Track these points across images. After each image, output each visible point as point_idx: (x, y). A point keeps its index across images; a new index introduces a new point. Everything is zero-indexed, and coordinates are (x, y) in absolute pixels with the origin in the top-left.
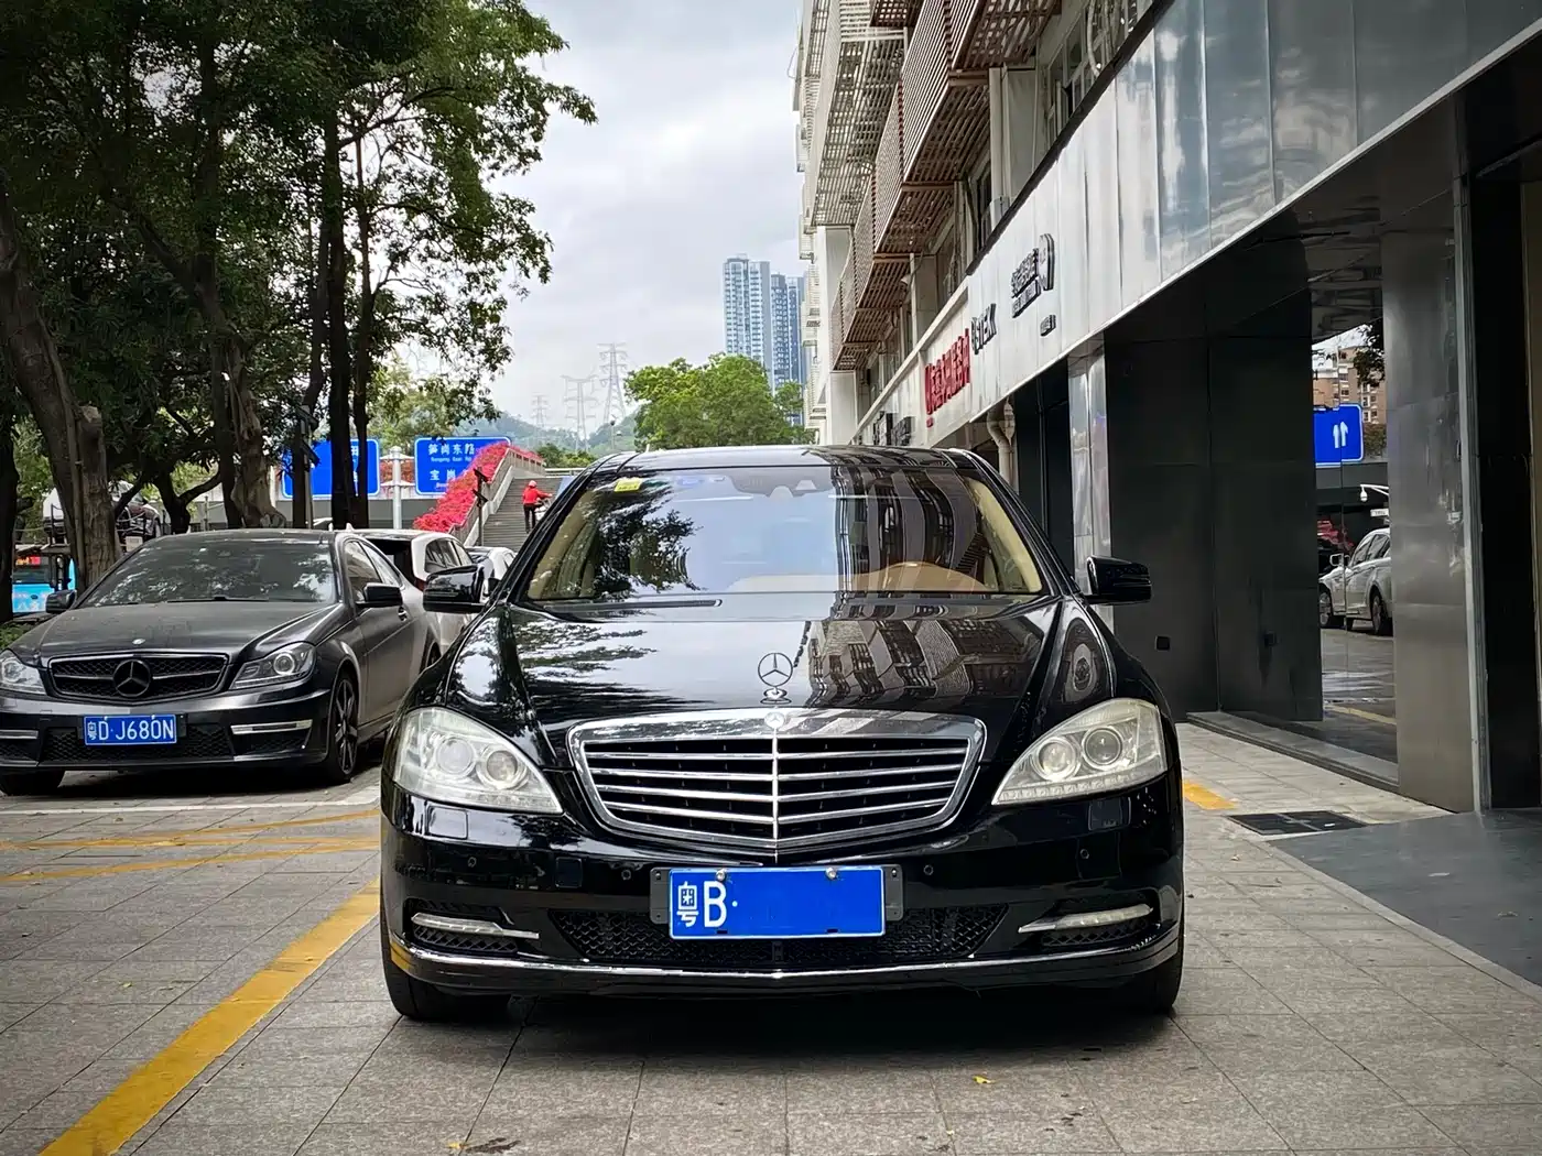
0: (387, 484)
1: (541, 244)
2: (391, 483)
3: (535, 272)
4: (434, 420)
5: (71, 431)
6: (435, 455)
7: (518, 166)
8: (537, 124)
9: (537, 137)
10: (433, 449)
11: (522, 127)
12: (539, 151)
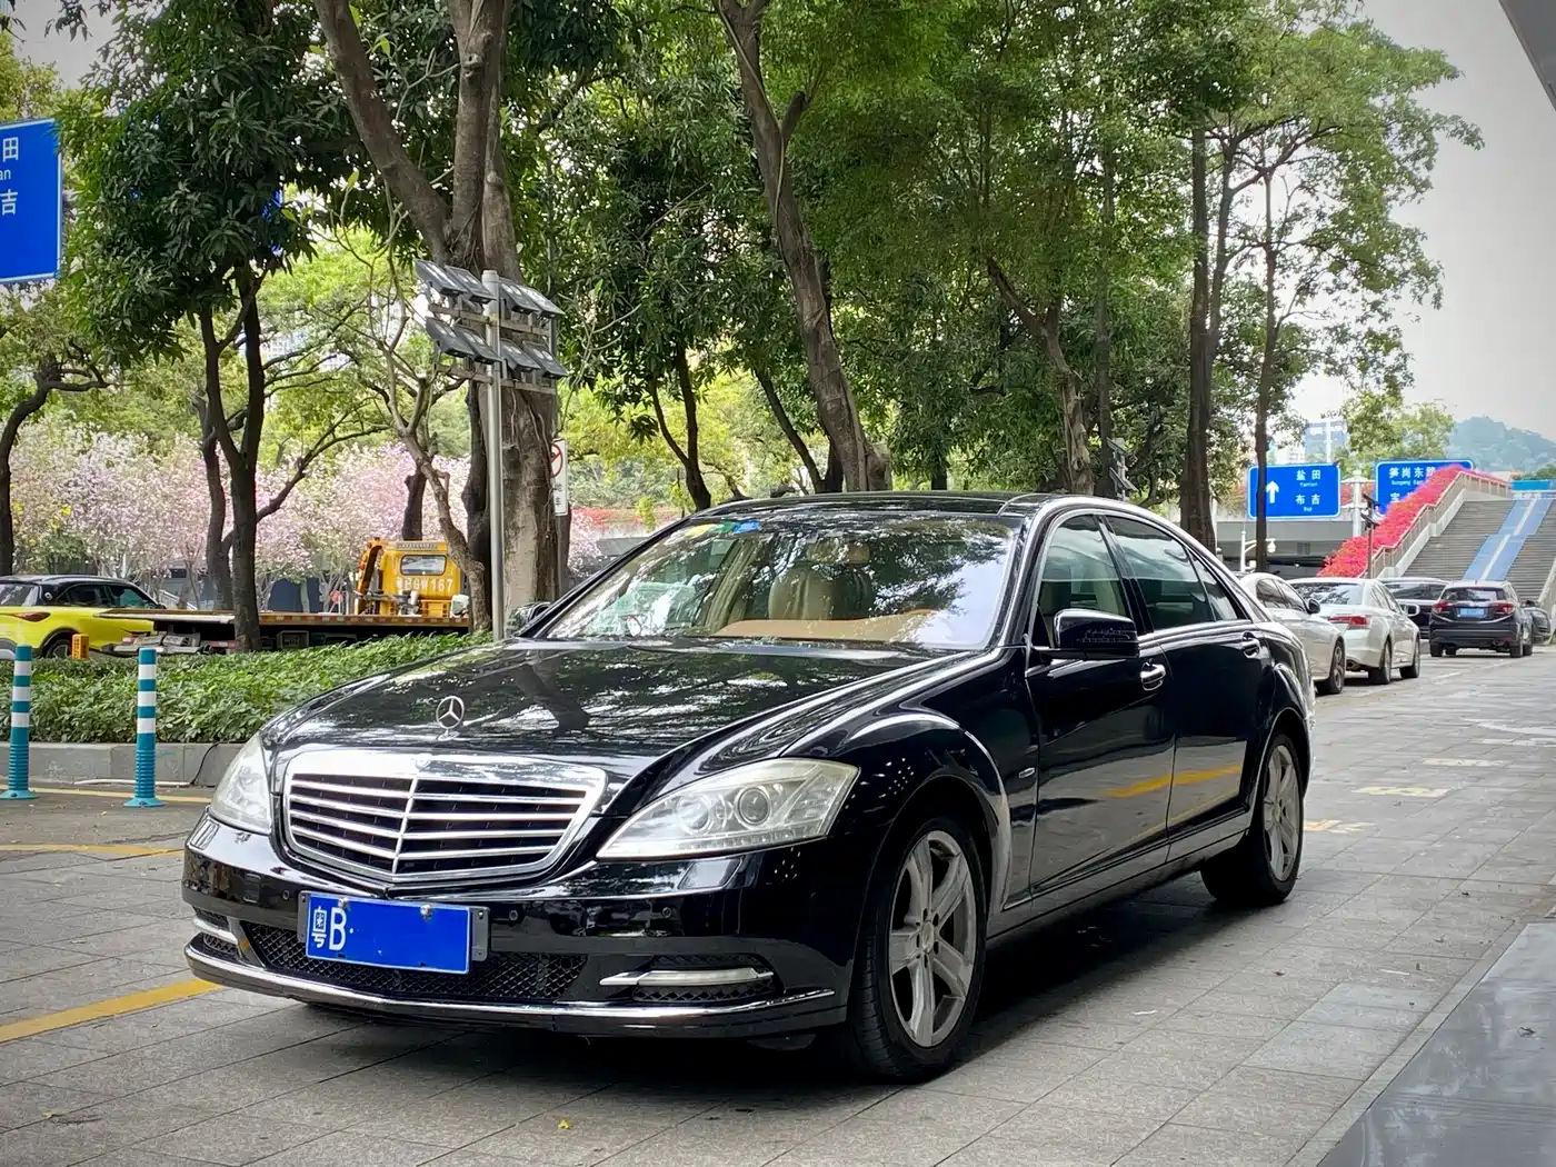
0: (1347, 506)
1: (1435, 271)
2: (1352, 505)
3: (1428, 298)
4: (1427, 443)
5: (861, 464)
6: (1395, 479)
7: (1414, 196)
8: (1429, 151)
9: (1429, 166)
10: (1394, 472)
11: (1416, 157)
12: (1431, 180)
